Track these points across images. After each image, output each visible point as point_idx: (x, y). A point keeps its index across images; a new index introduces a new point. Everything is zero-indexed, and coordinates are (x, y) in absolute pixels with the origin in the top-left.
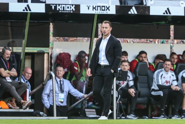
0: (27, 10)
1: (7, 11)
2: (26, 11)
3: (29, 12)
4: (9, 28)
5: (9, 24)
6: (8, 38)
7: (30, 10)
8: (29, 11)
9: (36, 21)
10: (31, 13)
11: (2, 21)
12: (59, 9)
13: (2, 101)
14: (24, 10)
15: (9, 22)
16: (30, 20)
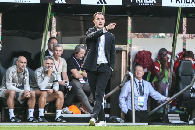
0: (102, 3)
1: (79, 3)
2: (100, 4)
3: (104, 5)
4: (82, 22)
5: (81, 19)
6: (81, 34)
7: (105, 3)
8: (104, 4)
9: (112, 15)
10: (106, 5)
11: (73, 15)
12: (138, 1)
13: (73, 105)
14: (98, 3)
15: (81, 16)
16: (105, 14)
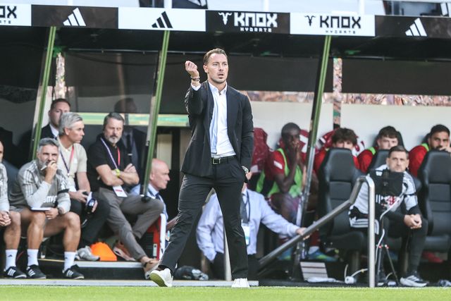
0: (162, 26)
1: (113, 27)
2: (159, 28)
3: (167, 31)
4: (120, 68)
5: (119, 59)
6: (116, 93)
7: (169, 26)
8: (166, 28)
9: (184, 53)
10: (171, 31)
11: (101, 51)
12: (239, 23)
13: (100, 243)
14: (154, 26)
15: (119, 54)
16: (169, 49)
